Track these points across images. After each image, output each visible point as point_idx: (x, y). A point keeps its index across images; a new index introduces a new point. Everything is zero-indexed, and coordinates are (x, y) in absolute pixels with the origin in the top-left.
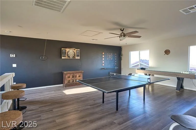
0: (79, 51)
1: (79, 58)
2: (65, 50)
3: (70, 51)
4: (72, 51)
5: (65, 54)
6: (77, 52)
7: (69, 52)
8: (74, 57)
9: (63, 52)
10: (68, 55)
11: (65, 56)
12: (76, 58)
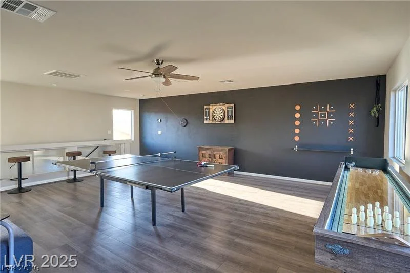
0: (232, 107)
1: (232, 122)
2: (209, 108)
3: (217, 110)
4: (219, 110)
5: (209, 116)
6: (228, 111)
7: (215, 112)
8: (223, 119)
9: (206, 112)
10: (213, 116)
11: (208, 119)
12: (227, 121)
